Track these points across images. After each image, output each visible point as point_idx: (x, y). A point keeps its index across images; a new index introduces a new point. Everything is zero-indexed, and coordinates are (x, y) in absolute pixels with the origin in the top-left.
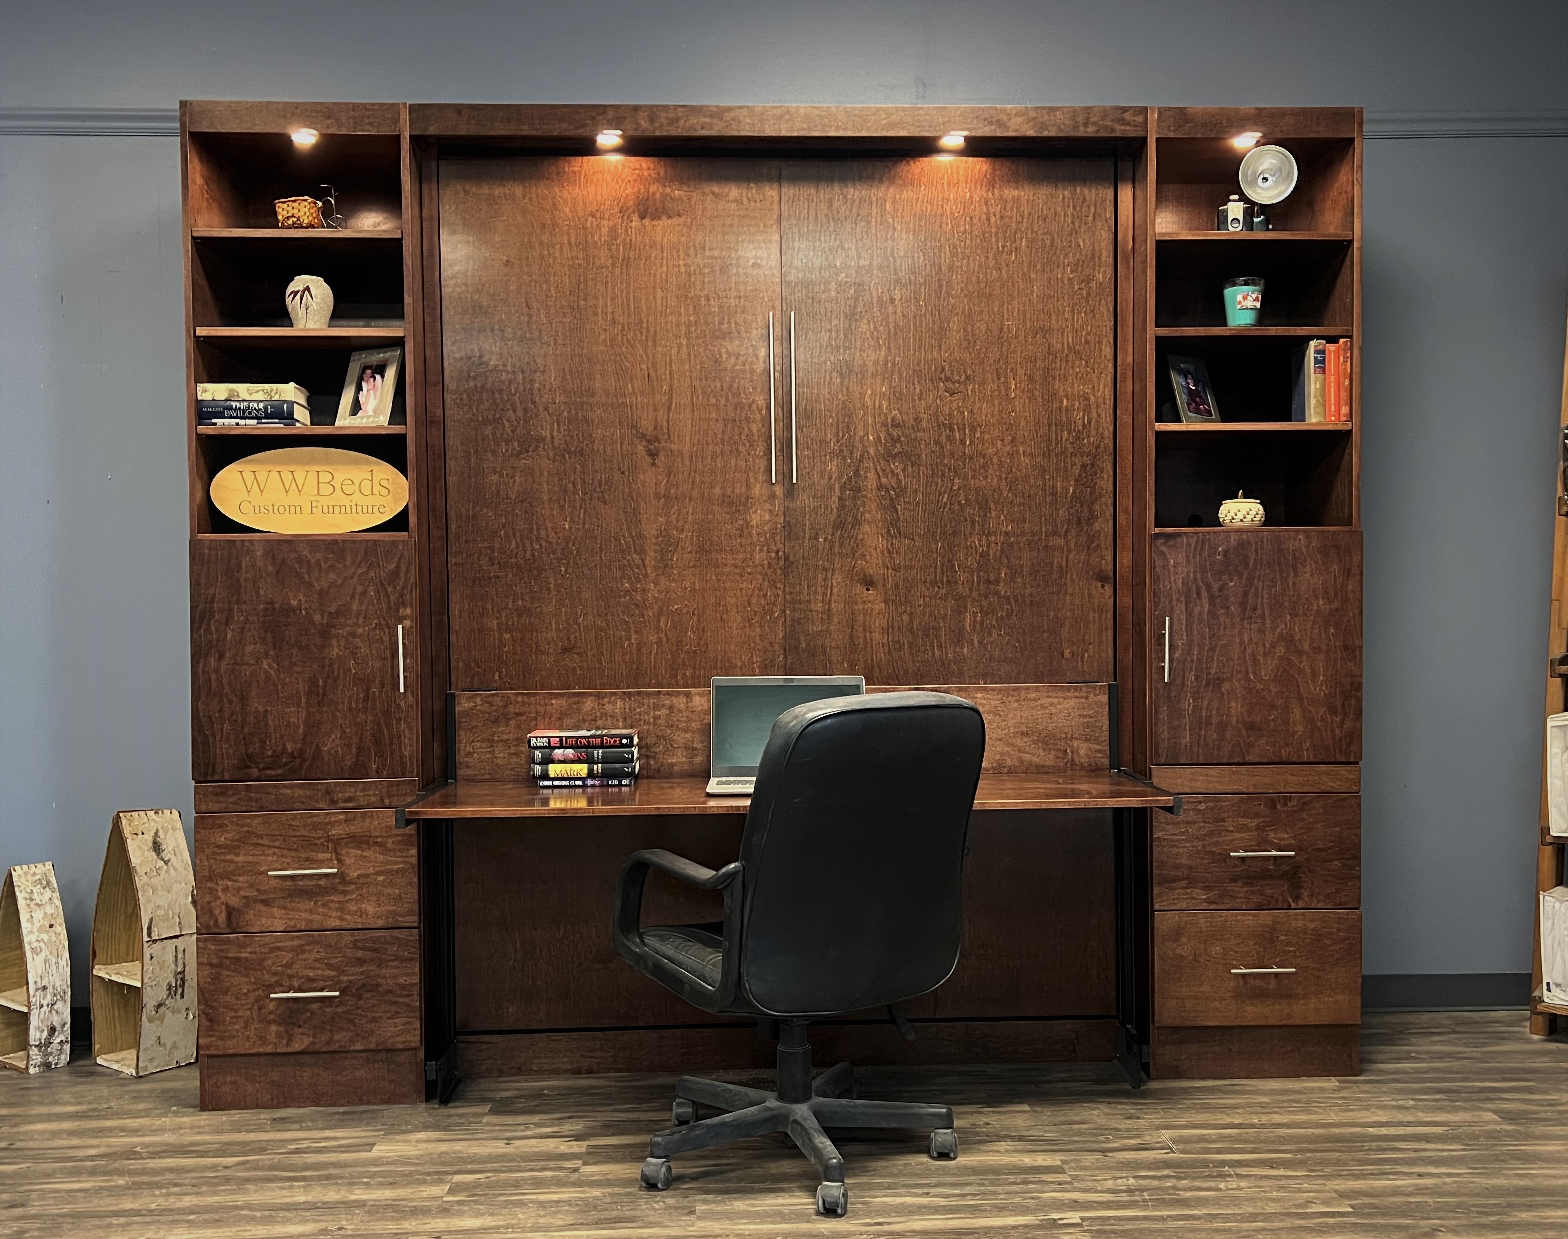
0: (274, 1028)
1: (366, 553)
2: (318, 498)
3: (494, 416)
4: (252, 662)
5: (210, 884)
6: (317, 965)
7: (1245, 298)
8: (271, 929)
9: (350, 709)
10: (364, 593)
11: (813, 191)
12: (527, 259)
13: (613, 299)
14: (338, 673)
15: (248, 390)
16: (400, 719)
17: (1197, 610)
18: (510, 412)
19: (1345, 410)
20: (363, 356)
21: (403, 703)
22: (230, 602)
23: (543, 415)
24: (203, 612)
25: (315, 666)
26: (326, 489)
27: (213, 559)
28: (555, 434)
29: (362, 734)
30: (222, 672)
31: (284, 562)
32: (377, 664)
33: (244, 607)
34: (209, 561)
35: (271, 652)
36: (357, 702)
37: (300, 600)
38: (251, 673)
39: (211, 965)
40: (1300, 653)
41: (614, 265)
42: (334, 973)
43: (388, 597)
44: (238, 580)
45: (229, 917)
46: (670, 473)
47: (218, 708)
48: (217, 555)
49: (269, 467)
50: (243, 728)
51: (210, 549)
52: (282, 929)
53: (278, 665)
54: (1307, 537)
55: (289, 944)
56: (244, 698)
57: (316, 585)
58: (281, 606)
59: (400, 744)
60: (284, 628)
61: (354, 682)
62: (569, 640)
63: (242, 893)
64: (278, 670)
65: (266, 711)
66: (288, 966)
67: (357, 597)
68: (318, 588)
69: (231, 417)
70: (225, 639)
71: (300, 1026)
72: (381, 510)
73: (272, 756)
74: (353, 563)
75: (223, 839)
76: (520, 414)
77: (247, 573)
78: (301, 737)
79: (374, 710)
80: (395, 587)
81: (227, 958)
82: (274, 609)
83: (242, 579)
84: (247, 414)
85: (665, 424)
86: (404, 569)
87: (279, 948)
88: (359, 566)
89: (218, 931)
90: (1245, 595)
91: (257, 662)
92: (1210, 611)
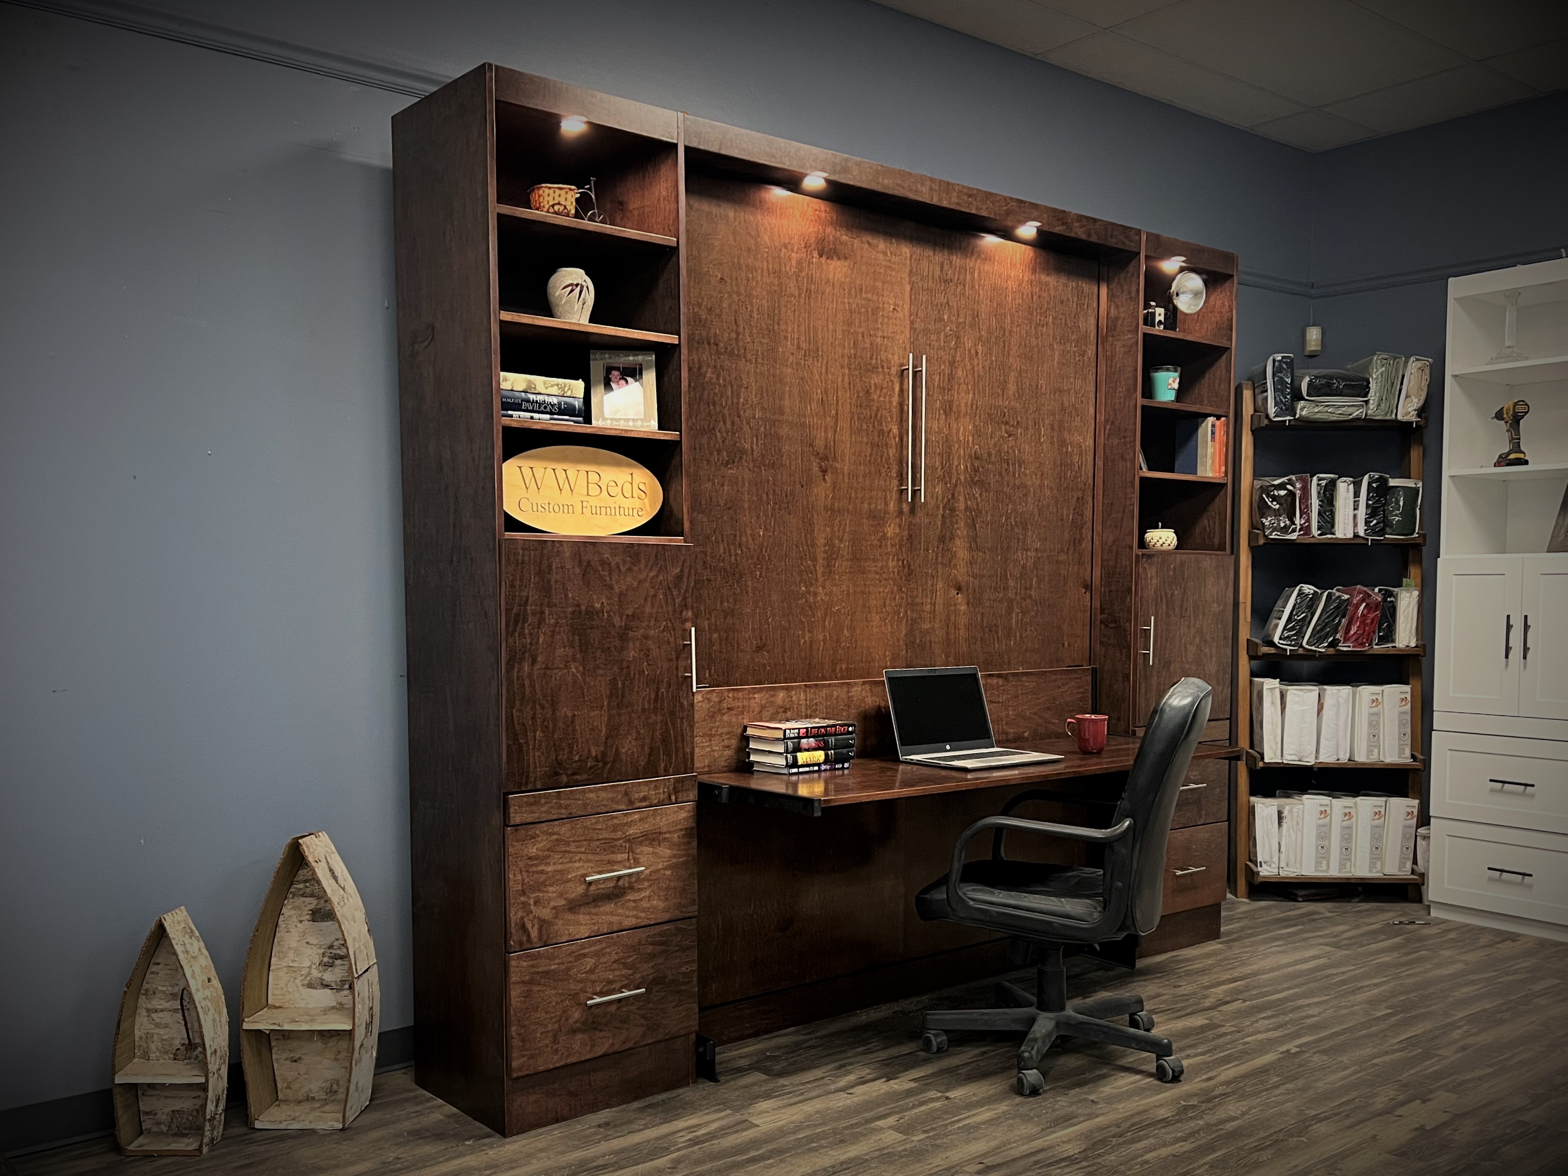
0: (579, 1036)
1: (656, 556)
2: (587, 498)
3: (709, 426)
4: (561, 666)
5: (523, 899)
6: (615, 966)
7: (1174, 382)
8: (577, 937)
9: (643, 710)
10: (655, 596)
11: (931, 253)
12: (737, 279)
13: (799, 326)
14: (634, 675)
15: (545, 383)
16: (683, 718)
17: (1160, 610)
18: (722, 423)
19: (1223, 469)
20: (607, 356)
21: (685, 703)
22: (541, 605)
23: (746, 428)
24: (517, 615)
25: (615, 669)
26: (594, 490)
27: (526, 558)
28: (755, 447)
29: (653, 734)
30: (535, 677)
31: (589, 562)
32: (666, 665)
33: (554, 609)
34: (523, 562)
35: (578, 656)
36: (649, 703)
37: (603, 603)
38: (561, 676)
39: (523, 982)
40: (1206, 641)
41: (800, 295)
42: (631, 972)
43: (674, 600)
44: (549, 580)
45: (540, 929)
46: (835, 487)
47: (530, 715)
48: (530, 555)
49: (545, 464)
50: (553, 734)
51: (523, 549)
52: (586, 935)
53: (584, 668)
54: (1211, 559)
55: (592, 949)
56: (554, 704)
57: (616, 587)
58: (587, 608)
59: (683, 742)
60: (589, 631)
61: (647, 684)
62: (761, 639)
63: (552, 904)
64: (584, 673)
65: (574, 715)
66: (592, 971)
67: (649, 599)
68: (617, 591)
69: (527, 411)
70: (537, 643)
71: (601, 1031)
72: (640, 513)
73: (579, 761)
74: (646, 567)
75: (535, 850)
76: (729, 425)
77: (557, 573)
78: (604, 739)
79: (663, 710)
80: (679, 591)
81: (538, 973)
82: (580, 612)
83: (553, 581)
84: (542, 408)
85: (832, 444)
86: (686, 572)
87: (584, 955)
88: (651, 570)
89: (529, 946)
90: (1182, 600)
91: (566, 666)
92: (1167, 613)
